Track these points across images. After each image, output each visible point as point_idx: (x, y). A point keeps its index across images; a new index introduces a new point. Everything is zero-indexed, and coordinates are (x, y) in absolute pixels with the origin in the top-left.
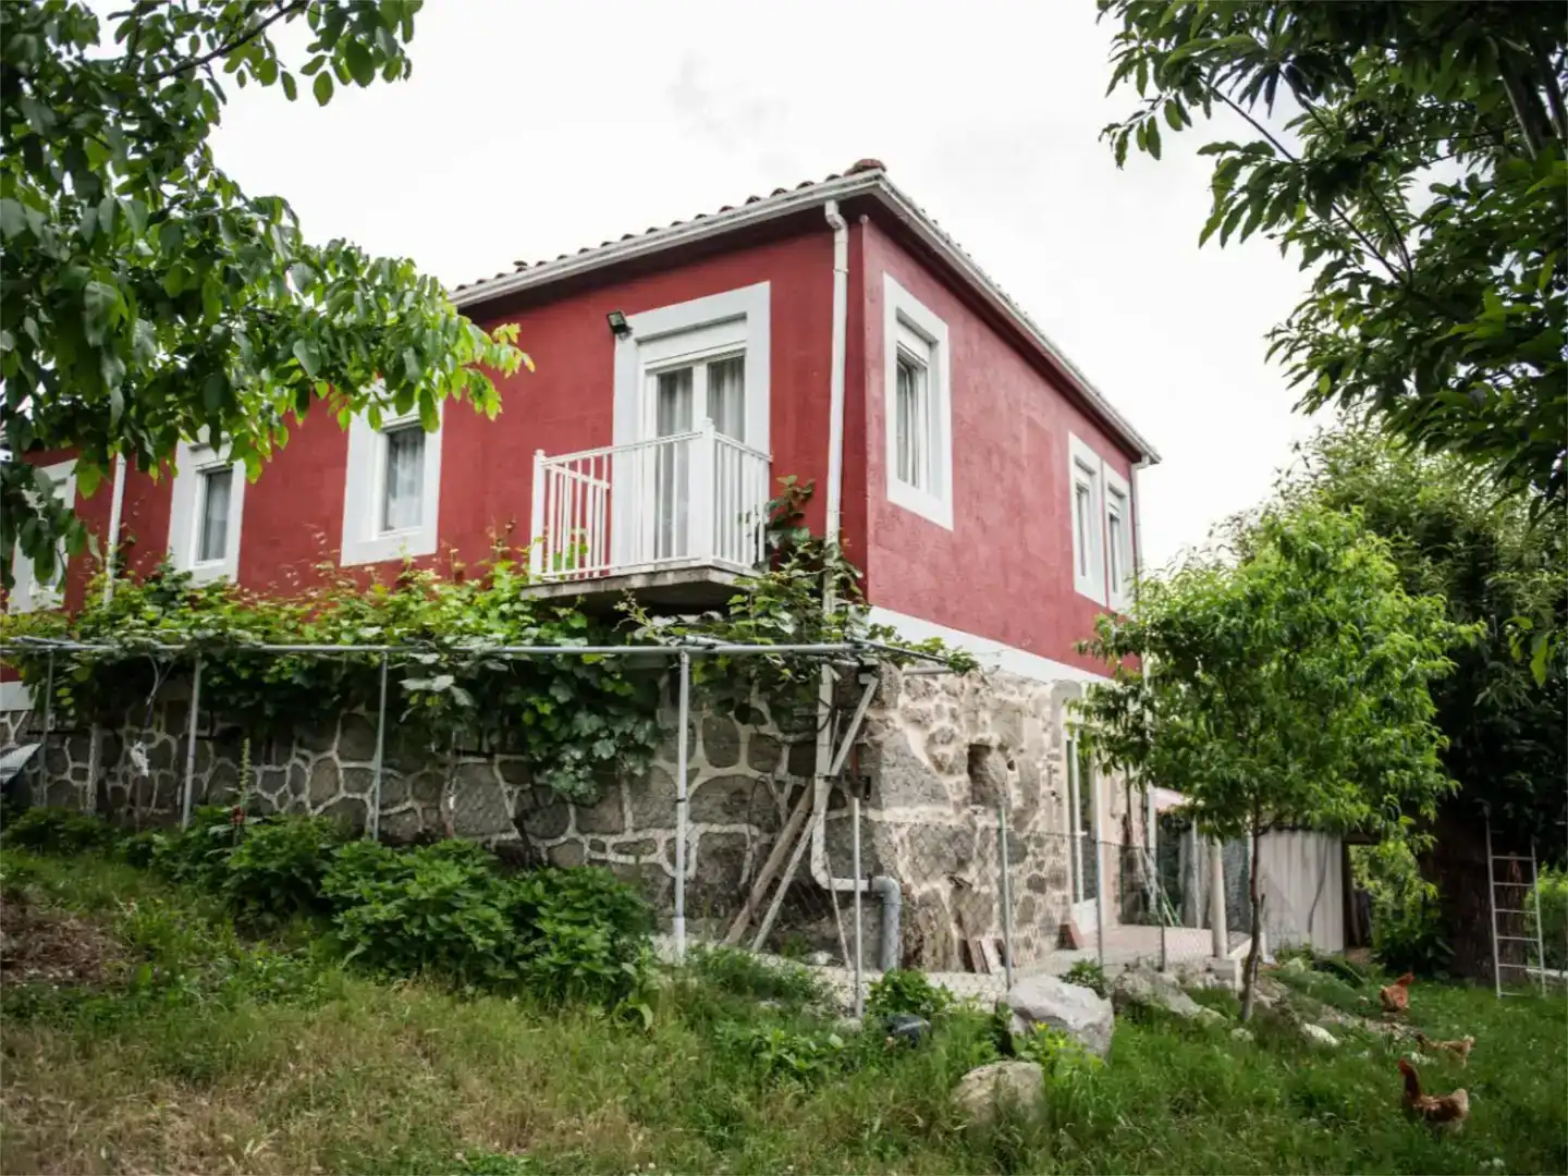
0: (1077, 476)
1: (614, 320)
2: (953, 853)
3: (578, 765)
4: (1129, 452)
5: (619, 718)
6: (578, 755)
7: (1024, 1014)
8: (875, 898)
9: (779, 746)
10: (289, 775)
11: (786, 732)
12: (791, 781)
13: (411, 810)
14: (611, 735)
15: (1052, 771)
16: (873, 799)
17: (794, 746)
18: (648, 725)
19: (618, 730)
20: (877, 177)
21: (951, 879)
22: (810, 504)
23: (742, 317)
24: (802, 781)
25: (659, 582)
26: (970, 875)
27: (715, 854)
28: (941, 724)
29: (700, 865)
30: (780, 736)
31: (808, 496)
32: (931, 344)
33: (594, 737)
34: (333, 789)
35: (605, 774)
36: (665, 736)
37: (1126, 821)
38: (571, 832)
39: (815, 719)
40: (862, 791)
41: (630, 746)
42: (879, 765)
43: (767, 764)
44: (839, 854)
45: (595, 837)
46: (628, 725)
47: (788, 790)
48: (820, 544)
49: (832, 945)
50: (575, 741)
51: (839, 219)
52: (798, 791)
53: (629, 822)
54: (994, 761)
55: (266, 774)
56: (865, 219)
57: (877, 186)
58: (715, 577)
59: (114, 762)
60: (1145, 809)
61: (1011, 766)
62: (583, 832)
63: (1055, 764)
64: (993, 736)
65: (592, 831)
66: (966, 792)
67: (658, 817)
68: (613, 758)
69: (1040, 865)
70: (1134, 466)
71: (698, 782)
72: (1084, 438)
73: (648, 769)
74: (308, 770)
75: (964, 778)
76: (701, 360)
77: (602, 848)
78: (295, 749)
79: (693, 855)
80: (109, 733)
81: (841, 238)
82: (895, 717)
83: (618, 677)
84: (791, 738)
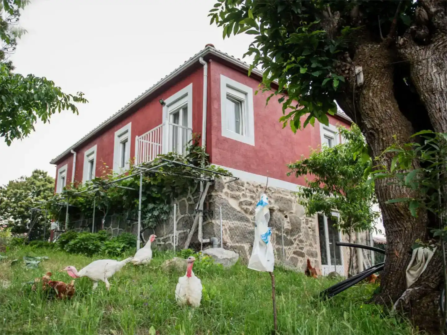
1: (161, 101)
3: (150, 218)
5: (159, 204)
6: (150, 215)
15: (309, 221)
16: (214, 217)
18: (167, 206)
19: (159, 208)
20: (209, 48)
23: (187, 94)
27: (181, 238)
28: (245, 199)
29: (179, 242)
32: (246, 94)
33: (153, 210)
36: (171, 209)
40: (211, 216)
41: (163, 212)
42: (215, 207)
45: (158, 238)
51: (204, 62)
53: (165, 233)
56: (211, 60)
57: (209, 50)
61: (286, 217)
64: (275, 206)
67: (171, 231)
68: (158, 215)
69: (301, 248)
71: (178, 219)
73: (168, 218)
76: (181, 107)
77: (160, 241)
79: (177, 239)
81: (205, 67)
82: (222, 195)
83: (156, 192)
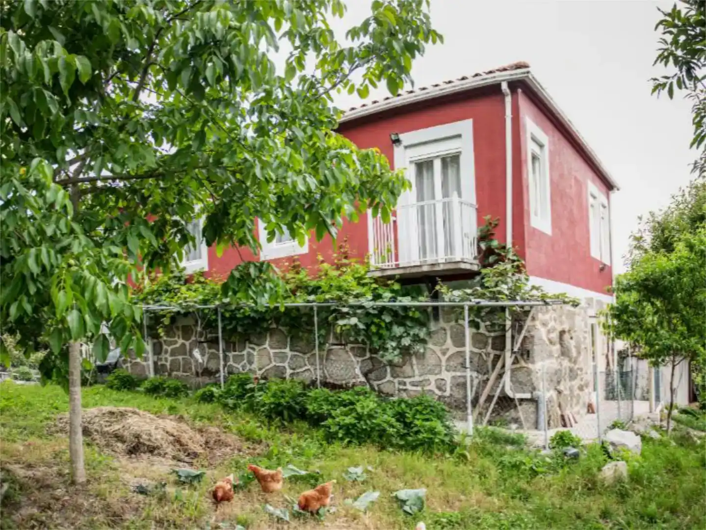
0: (591, 200)
1: (393, 137)
2: (556, 379)
3: (394, 349)
4: (608, 186)
6: (394, 345)
7: (613, 444)
8: (534, 401)
9: (488, 337)
10: (245, 357)
11: (489, 331)
12: (493, 353)
13: (309, 370)
14: (409, 334)
15: (585, 338)
16: (531, 359)
17: (494, 338)
18: (425, 330)
19: (412, 333)
20: (528, 72)
21: (556, 389)
22: (498, 228)
23: (459, 136)
24: (498, 353)
25: (437, 268)
26: (561, 387)
27: (458, 385)
28: (552, 324)
29: (451, 390)
30: (487, 334)
31: (496, 225)
32: (542, 147)
33: (401, 337)
34: (268, 362)
35: (406, 352)
36: (432, 334)
37: (607, 356)
38: (389, 377)
39: (504, 326)
40: (525, 357)
41: (417, 339)
42: (533, 345)
43: (481, 345)
44: (518, 383)
45: (400, 379)
46: (416, 331)
47: (492, 356)
48: (504, 248)
49: (516, 420)
50: (393, 338)
51: (508, 91)
52: (497, 358)
53: (417, 372)
54: (566, 336)
55: (234, 356)
56: (520, 91)
57: (527, 76)
58: (463, 266)
59: (160, 353)
60: (613, 350)
61: (571, 338)
62: (395, 378)
63: (586, 335)
64: (566, 327)
65: (398, 376)
66: (559, 352)
67: (430, 370)
68: (410, 345)
69: (582, 380)
70: (610, 192)
71: (449, 354)
72: (593, 182)
73: (425, 349)
74: (255, 353)
75: (558, 346)
76: (438, 156)
77: (405, 384)
78: (247, 345)
79: (448, 385)
80: (155, 341)
81: (508, 100)
82: (537, 323)
84: (493, 334)
